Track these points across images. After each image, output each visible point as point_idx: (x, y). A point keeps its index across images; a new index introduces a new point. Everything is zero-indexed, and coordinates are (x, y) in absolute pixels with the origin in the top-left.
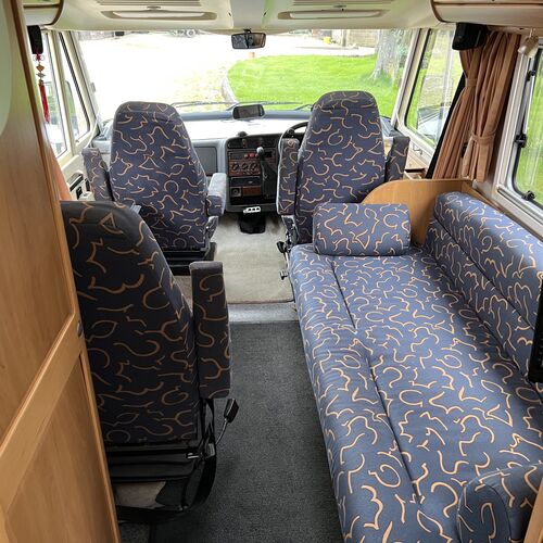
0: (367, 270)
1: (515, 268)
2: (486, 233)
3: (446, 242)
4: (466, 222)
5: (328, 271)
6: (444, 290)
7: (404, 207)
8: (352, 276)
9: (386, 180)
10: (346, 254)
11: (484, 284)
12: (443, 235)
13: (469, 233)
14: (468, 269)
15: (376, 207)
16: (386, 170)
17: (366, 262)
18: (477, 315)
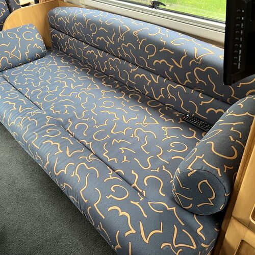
0: (29, 72)
1: (117, 36)
2: (90, 22)
3: (66, 39)
4: (74, 21)
5: (4, 82)
6: (79, 67)
7: (31, 25)
8: (21, 79)
9: (11, 11)
10: (10, 68)
11: (101, 54)
12: (62, 36)
13: (79, 27)
14: (87, 49)
15: (14, 30)
16: (8, 4)
17: (26, 68)
18: (104, 74)
